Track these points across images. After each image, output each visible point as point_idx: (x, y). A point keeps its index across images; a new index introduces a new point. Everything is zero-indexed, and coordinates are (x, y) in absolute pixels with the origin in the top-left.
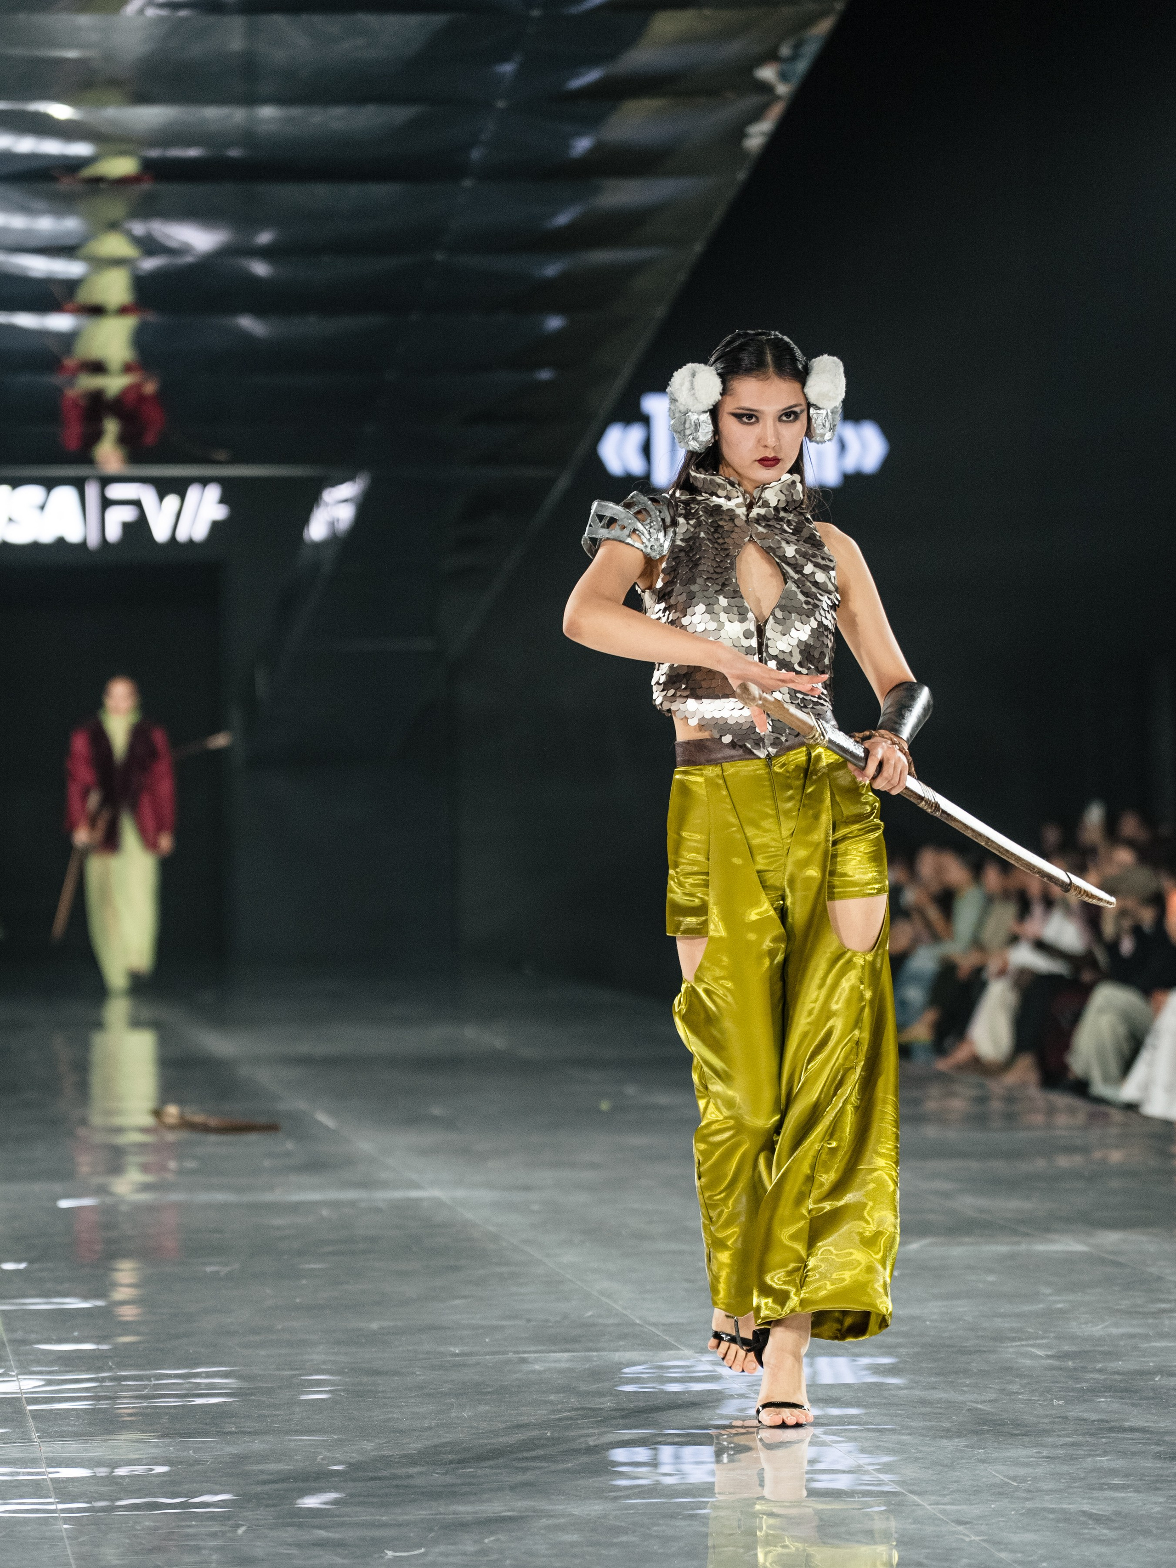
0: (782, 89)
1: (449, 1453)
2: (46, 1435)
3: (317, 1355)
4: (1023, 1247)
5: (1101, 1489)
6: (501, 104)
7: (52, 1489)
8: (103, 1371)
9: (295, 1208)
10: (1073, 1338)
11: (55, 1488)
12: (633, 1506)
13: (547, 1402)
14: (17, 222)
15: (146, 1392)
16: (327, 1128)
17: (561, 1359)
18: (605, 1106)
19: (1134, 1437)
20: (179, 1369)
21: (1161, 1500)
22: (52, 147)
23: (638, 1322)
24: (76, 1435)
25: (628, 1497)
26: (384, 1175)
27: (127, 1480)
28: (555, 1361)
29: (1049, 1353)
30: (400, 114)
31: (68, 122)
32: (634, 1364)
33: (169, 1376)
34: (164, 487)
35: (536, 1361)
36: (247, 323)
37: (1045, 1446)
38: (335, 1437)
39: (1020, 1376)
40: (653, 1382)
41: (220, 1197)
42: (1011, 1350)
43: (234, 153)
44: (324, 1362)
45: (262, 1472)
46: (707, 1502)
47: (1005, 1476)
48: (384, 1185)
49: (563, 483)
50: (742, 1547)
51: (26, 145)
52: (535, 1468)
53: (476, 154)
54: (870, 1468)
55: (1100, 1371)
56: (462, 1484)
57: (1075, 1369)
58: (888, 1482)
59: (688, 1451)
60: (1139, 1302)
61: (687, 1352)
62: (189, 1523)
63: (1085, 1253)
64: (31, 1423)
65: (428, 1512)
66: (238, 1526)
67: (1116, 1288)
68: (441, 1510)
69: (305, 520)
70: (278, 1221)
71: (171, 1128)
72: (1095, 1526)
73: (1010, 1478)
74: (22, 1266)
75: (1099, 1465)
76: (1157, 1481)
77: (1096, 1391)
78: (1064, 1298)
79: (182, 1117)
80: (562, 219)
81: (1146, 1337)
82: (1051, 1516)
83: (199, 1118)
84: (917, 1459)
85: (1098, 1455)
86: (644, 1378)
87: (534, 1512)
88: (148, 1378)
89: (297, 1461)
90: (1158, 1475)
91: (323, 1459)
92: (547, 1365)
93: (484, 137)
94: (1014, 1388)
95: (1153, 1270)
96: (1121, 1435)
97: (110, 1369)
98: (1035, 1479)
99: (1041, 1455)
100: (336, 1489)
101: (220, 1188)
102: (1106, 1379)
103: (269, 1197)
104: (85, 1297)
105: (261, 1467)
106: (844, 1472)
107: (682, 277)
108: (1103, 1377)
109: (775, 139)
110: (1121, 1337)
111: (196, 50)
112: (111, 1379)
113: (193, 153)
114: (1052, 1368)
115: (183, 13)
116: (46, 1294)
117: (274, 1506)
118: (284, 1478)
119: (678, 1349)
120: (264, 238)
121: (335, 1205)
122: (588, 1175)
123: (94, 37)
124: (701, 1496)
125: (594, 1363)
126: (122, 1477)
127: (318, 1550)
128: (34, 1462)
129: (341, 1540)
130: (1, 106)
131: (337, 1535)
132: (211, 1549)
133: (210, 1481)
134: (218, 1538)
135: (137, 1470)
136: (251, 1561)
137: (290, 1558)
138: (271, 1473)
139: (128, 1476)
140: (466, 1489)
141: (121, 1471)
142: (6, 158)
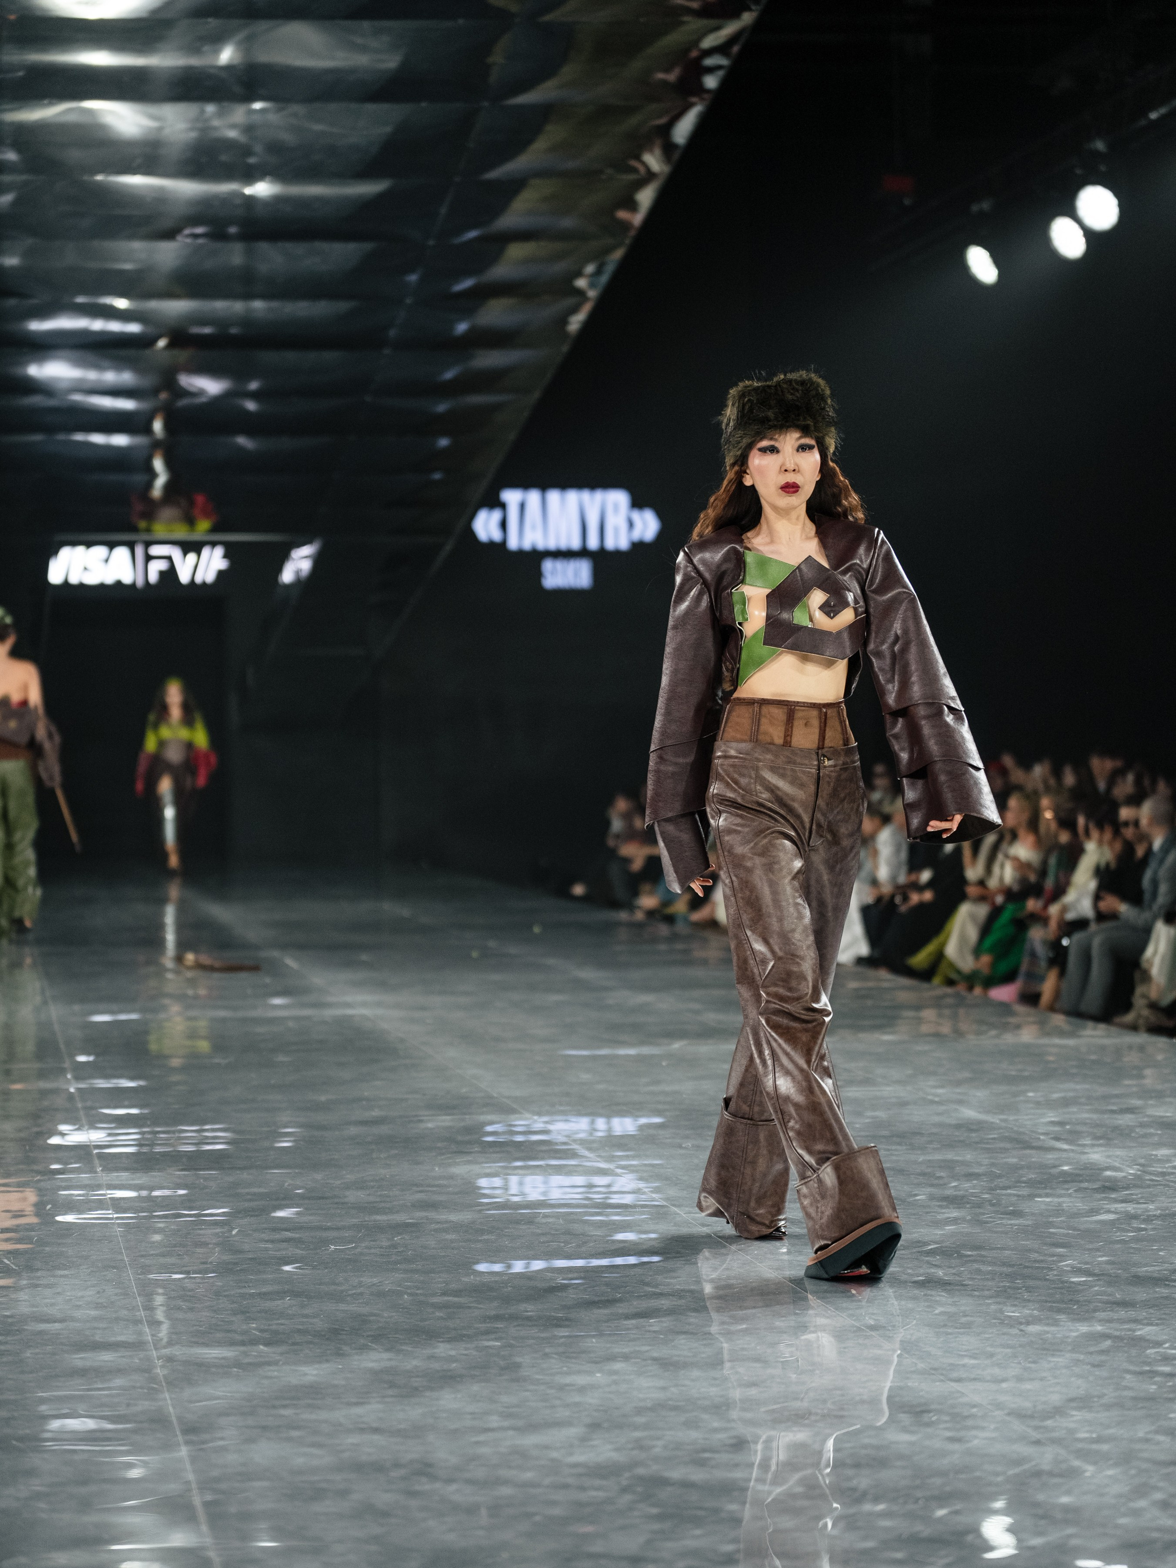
0: (592, 293)
1: (372, 1181)
2: (106, 1169)
3: (284, 1118)
6: (408, 301)
7: (110, 1204)
8: (144, 1127)
9: (272, 1021)
11: (112, 1204)
12: (493, 1215)
13: (435, 1148)
14: (92, 375)
15: (172, 1141)
16: (292, 969)
17: (445, 1121)
18: (475, 954)
20: (193, 1126)
22: (115, 326)
23: (495, 1095)
24: (126, 1169)
25: (489, 1210)
26: (330, 999)
27: (159, 1199)
28: (442, 1121)
30: (343, 306)
31: (126, 310)
32: (491, 1123)
33: (187, 1131)
34: (188, 547)
35: (429, 1121)
36: (242, 441)
38: (297, 1171)
40: (503, 1135)
43: (234, 331)
44: (289, 1122)
45: (248, 1194)
46: (540, 1213)
48: (329, 1005)
49: (448, 547)
50: (563, 1242)
51: (97, 325)
52: (428, 1191)
53: (392, 333)
54: (646, 1190)
56: (381, 1202)
58: (658, 1199)
59: (529, 1179)
61: (528, 1115)
62: (201, 1227)
64: (96, 1162)
65: (357, 1220)
66: (233, 1229)
68: (366, 1219)
69: (279, 570)
70: (260, 1030)
71: (189, 968)
74: (91, 1058)
79: (196, 961)
80: (449, 375)
83: (205, 961)
84: (676, 1184)
86: (499, 1133)
87: (428, 1220)
88: (174, 1132)
89: (272, 1186)
91: (289, 1185)
92: (436, 1123)
93: (398, 321)
97: (149, 1126)
100: (298, 1206)
103: (253, 1014)
104: (132, 1078)
105: (247, 1190)
109: (587, 325)
111: (209, 264)
112: (149, 1133)
113: (207, 330)
115: (201, 241)
116: (107, 1077)
117: (256, 1216)
118: (262, 1196)
119: (520, 1113)
120: (254, 386)
122: (464, 1000)
124: (536, 1209)
125: (467, 1123)
126: (157, 1197)
127: (285, 1245)
128: (99, 1187)
129: (301, 1238)
130: (80, 300)
131: (297, 1236)
132: (215, 1244)
133: (215, 1199)
134: (219, 1237)
135: (166, 1193)
136: (241, 1252)
137: (267, 1249)
138: (255, 1194)
139: (160, 1196)
140: (383, 1205)
141: (156, 1193)
142: (85, 333)
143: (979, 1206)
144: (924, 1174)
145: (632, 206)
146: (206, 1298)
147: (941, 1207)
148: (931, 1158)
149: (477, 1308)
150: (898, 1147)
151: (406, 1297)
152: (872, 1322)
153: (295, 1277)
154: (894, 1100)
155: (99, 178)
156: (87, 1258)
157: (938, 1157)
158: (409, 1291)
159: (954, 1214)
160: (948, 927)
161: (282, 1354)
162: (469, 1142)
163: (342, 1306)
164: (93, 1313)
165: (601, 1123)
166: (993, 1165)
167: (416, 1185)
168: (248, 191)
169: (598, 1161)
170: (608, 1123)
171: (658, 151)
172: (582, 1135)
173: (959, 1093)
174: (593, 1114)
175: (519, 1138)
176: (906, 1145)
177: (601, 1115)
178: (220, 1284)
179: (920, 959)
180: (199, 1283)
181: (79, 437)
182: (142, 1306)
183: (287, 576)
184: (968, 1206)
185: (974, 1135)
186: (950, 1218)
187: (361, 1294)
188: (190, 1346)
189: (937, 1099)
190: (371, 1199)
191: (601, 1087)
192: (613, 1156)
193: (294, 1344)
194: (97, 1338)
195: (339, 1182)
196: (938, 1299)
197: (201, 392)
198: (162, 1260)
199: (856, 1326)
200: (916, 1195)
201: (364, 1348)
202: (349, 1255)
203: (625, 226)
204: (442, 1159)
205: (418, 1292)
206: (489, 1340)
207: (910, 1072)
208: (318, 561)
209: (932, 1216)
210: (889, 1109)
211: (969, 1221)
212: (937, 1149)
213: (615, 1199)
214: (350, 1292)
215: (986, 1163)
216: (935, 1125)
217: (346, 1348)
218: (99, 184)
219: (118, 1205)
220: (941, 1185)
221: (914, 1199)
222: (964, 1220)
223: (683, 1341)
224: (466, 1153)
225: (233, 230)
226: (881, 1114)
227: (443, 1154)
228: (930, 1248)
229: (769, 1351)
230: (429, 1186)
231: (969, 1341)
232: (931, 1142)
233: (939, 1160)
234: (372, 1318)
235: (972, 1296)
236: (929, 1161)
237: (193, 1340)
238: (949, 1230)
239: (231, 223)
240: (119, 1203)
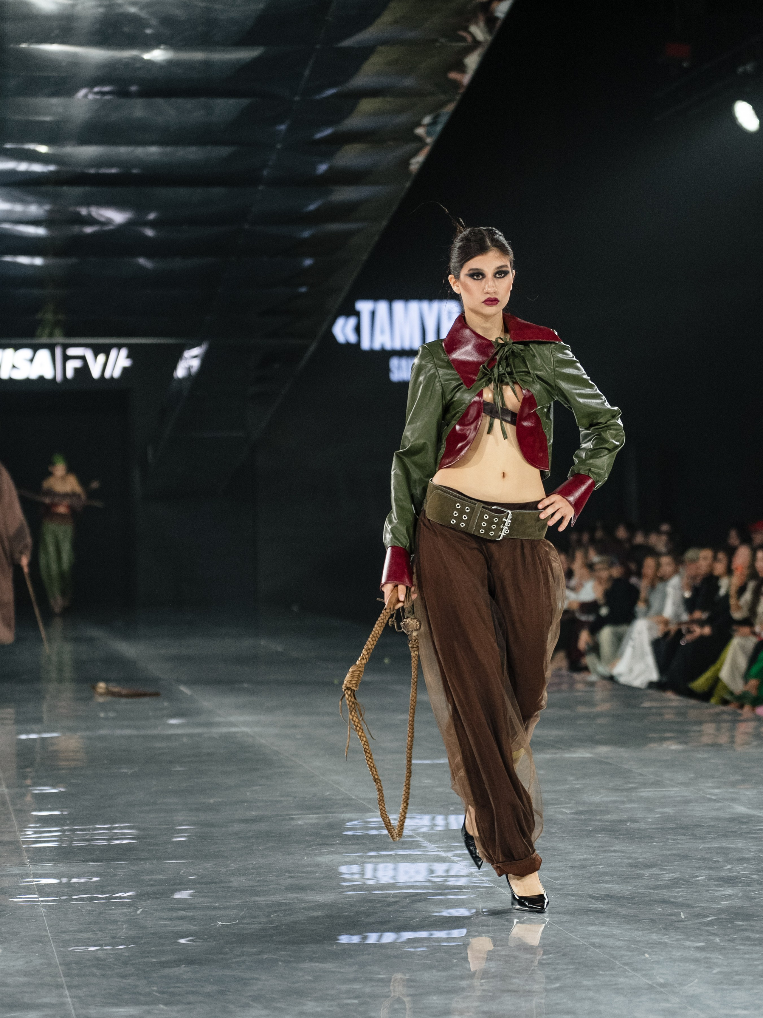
0: (429, 140)
1: (252, 869)
2: (33, 860)
3: (180, 817)
4: (558, 756)
5: (599, 883)
6: (279, 146)
7: (36, 889)
8: (65, 826)
9: (169, 737)
10: (584, 803)
11: (38, 890)
12: (352, 895)
13: (304, 841)
14: (18, 208)
15: (87, 837)
16: (186, 694)
17: (312, 818)
19: (616, 855)
20: (105, 825)
21: (630, 888)
22: (37, 168)
23: (354, 798)
24: (50, 861)
25: (348, 891)
26: (217, 719)
27: (77, 885)
28: (309, 819)
29: (572, 811)
30: (225, 151)
31: (46, 154)
32: (352, 820)
33: (100, 829)
34: (97, 350)
35: (299, 819)
36: (142, 261)
37: (570, 861)
38: (190, 861)
39: (556, 823)
40: (361, 830)
41: (128, 732)
42: (552, 810)
43: (135, 171)
44: (184, 821)
45: (150, 880)
46: (390, 894)
47: (548, 877)
48: (217, 724)
49: (312, 348)
50: (409, 917)
51: (23, 167)
52: (298, 877)
53: (265, 173)
54: (477, 874)
55: (599, 820)
56: (259, 886)
57: (586, 820)
59: (381, 866)
60: (619, 783)
62: (111, 908)
63: (590, 758)
64: (25, 855)
65: (240, 901)
66: (138, 909)
67: (607, 776)
68: (248, 900)
69: (174, 367)
70: (159, 745)
71: (101, 695)
72: (595, 903)
73: (551, 878)
75: (597, 870)
76: (627, 878)
77: (596, 831)
78: (579, 782)
79: (107, 688)
80: (312, 207)
81: (622, 802)
82: (573, 898)
83: (116, 689)
85: (598, 865)
86: (357, 828)
87: (298, 900)
88: (89, 830)
89: (170, 874)
90: (628, 875)
91: (184, 873)
92: (305, 821)
93: (270, 163)
94: (554, 830)
95: (627, 767)
96: (609, 854)
97: (68, 825)
98: (564, 878)
99: (567, 865)
100: (191, 889)
101: (128, 727)
102: (601, 825)
103: (154, 732)
104: (54, 786)
105: (150, 877)
106: (463, 876)
107: (376, 238)
108: (600, 824)
109: (426, 165)
110: (610, 802)
111: (114, 117)
112: (68, 830)
113: (114, 171)
114: (573, 819)
115: (108, 97)
117: (158, 898)
118: (161, 882)
119: (374, 812)
120: (152, 216)
121: (190, 736)
122: (327, 719)
123: (60, 110)
124: (387, 890)
125: (331, 820)
126: (75, 883)
127: (180, 922)
128: (27, 875)
129: (194, 916)
130: (8, 146)
131: (191, 914)
132: (123, 922)
133: (123, 885)
134: (126, 916)
135: (84, 879)
136: (145, 928)
137: (166, 926)
138: (155, 880)
139: (78, 883)
140: (261, 888)
141: (74, 880)
142: (13, 173)
143: (749, 884)
144: (704, 859)
145: (461, 68)
146: (116, 967)
147: (717, 886)
148: (709, 846)
149: (339, 972)
150: (683, 837)
151: (280, 963)
152: (662, 981)
153: (190, 948)
154: (679, 799)
155: (23, 46)
156: (17, 934)
157: (715, 845)
158: (283, 959)
159: (729, 891)
160: (722, 658)
161: (178, 1012)
162: (332, 836)
163: (228, 972)
164: (22, 979)
165: (440, 820)
166: (760, 851)
167: (289, 872)
168: (147, 56)
169: (438, 851)
170: (446, 819)
171: (482, 24)
172: (424, 829)
173: (733, 793)
174: (433, 812)
175: (373, 832)
176: (689, 835)
177: (440, 814)
178: (127, 954)
179: (700, 683)
180: (110, 954)
181: (8, 259)
182: (63, 973)
183: (180, 372)
184: (740, 885)
185: (744, 826)
186: (725, 895)
187: (244, 962)
188: (103, 1006)
189: (714, 798)
190: (252, 883)
191: (440, 789)
192: (451, 847)
193: (189, 1003)
194: (26, 1000)
195: (225, 870)
196: (715, 961)
197: (109, 222)
198: (79, 935)
199: (649, 985)
200: (697, 876)
201: (246, 1006)
202: (233, 930)
203: (456, 84)
204: (310, 850)
205: (291, 959)
206: (349, 998)
207: (692, 775)
208: (205, 360)
209: (711, 893)
210: (675, 806)
211: (740, 898)
212: (714, 838)
213: (452, 882)
214: (235, 960)
215: (754, 850)
216: (712, 819)
217: (231, 1006)
218: (23, 51)
219: (43, 890)
220: (718, 868)
221: (696, 879)
222: (736, 896)
223: (508, 998)
224: (328, 844)
225: (134, 88)
226: (669, 810)
227: (311, 846)
228: (709, 919)
229: (578, 1005)
230: (298, 873)
231: (741, 996)
232: (709, 833)
233: (715, 847)
234: (251, 981)
235: (744, 959)
236: (708, 848)
237: (105, 1001)
238: (724, 904)
239: (133, 83)
240: (44, 889)
